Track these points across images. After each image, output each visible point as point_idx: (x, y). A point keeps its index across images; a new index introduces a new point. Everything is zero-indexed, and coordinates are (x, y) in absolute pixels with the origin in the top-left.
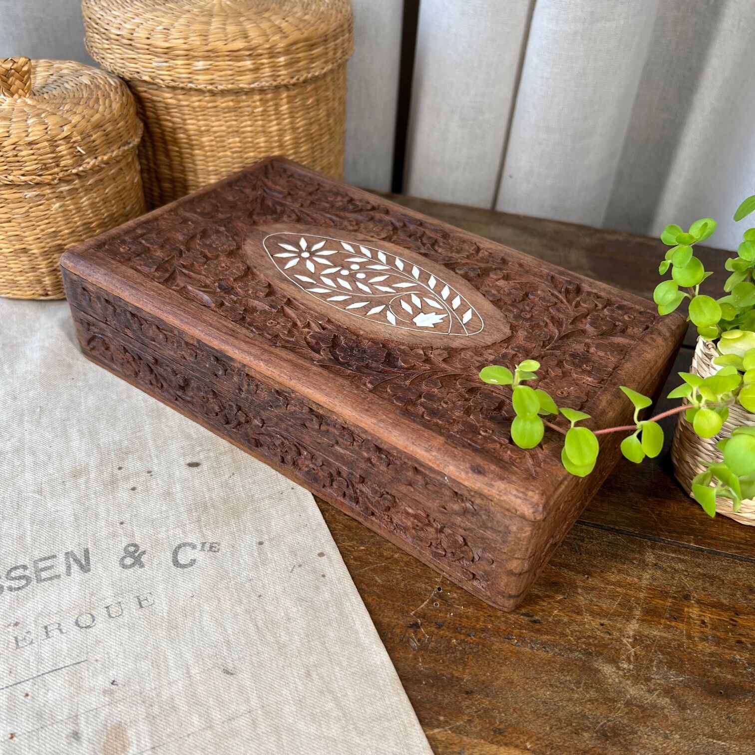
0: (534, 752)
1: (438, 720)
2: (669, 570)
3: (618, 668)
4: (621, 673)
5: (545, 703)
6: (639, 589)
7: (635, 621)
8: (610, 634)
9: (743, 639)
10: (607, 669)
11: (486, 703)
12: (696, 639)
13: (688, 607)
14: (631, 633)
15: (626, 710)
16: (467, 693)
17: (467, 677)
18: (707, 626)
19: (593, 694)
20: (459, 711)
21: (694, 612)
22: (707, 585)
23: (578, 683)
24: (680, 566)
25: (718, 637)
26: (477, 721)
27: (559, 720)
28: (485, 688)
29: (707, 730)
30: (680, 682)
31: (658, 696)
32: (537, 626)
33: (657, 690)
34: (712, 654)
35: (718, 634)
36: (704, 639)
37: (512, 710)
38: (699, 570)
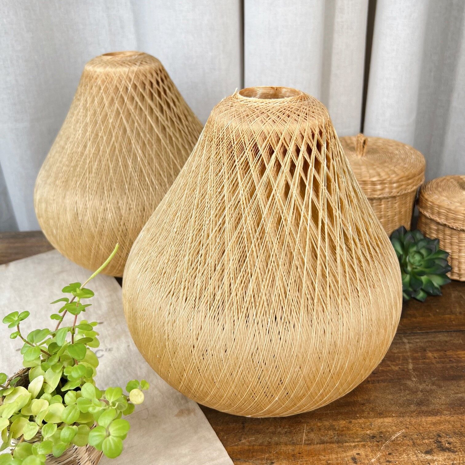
0: (396, 417)
1: (357, 416)
2: (414, 343)
3: (412, 381)
4: (414, 382)
5: (392, 400)
6: (407, 352)
7: (410, 364)
8: (404, 370)
9: (451, 359)
10: (409, 383)
11: (371, 405)
12: (435, 363)
13: (427, 353)
14: (411, 368)
15: (422, 394)
16: (362, 404)
17: (359, 399)
18: (437, 359)
19: (407, 392)
20: (363, 411)
21: (430, 354)
22: (430, 344)
23: (401, 390)
24: (418, 340)
26: (371, 413)
27: (400, 404)
28: (369, 401)
29: (453, 392)
30: (436, 379)
31: (431, 386)
32: (376, 375)
34: (443, 367)
36: (438, 363)
37: (382, 405)
38: (425, 340)
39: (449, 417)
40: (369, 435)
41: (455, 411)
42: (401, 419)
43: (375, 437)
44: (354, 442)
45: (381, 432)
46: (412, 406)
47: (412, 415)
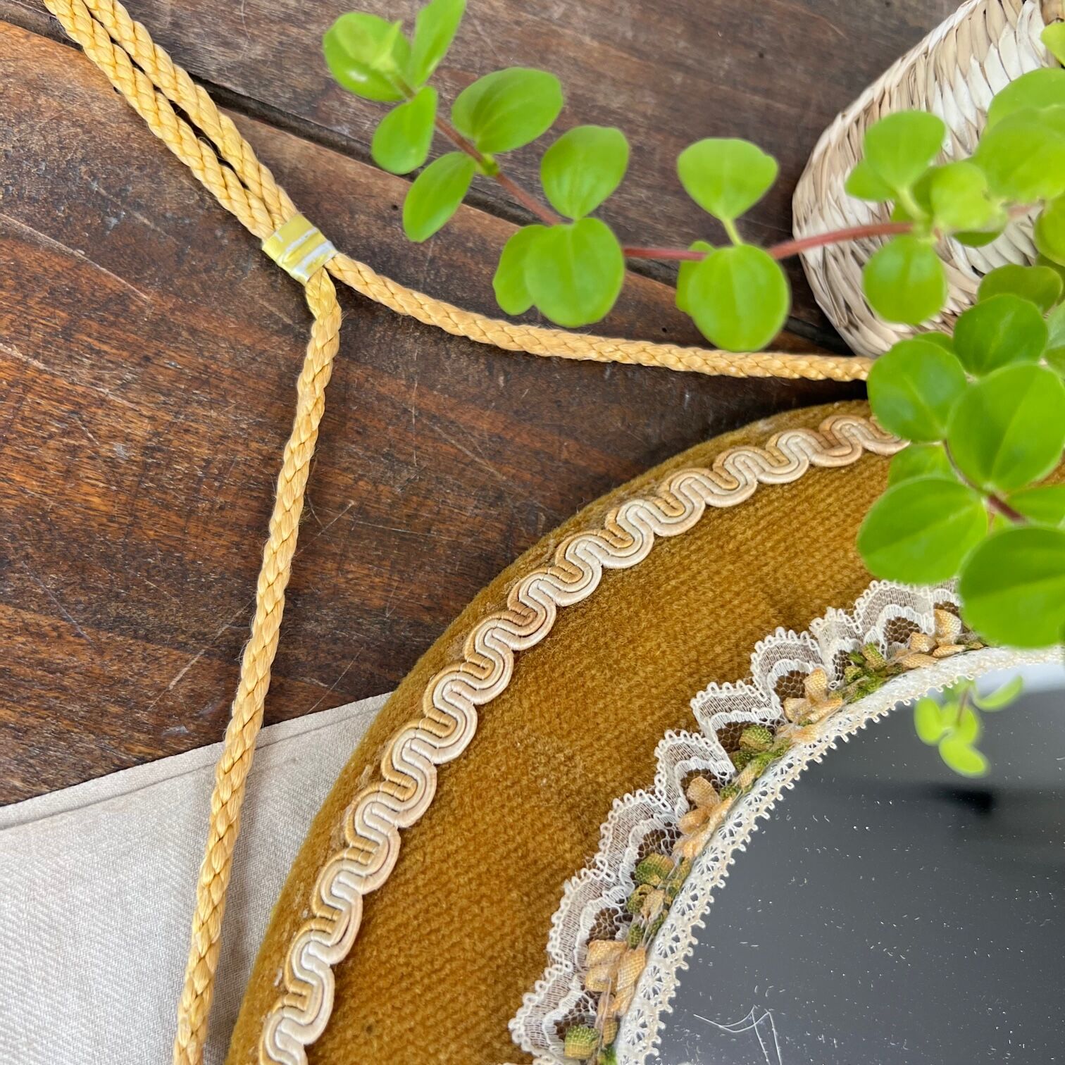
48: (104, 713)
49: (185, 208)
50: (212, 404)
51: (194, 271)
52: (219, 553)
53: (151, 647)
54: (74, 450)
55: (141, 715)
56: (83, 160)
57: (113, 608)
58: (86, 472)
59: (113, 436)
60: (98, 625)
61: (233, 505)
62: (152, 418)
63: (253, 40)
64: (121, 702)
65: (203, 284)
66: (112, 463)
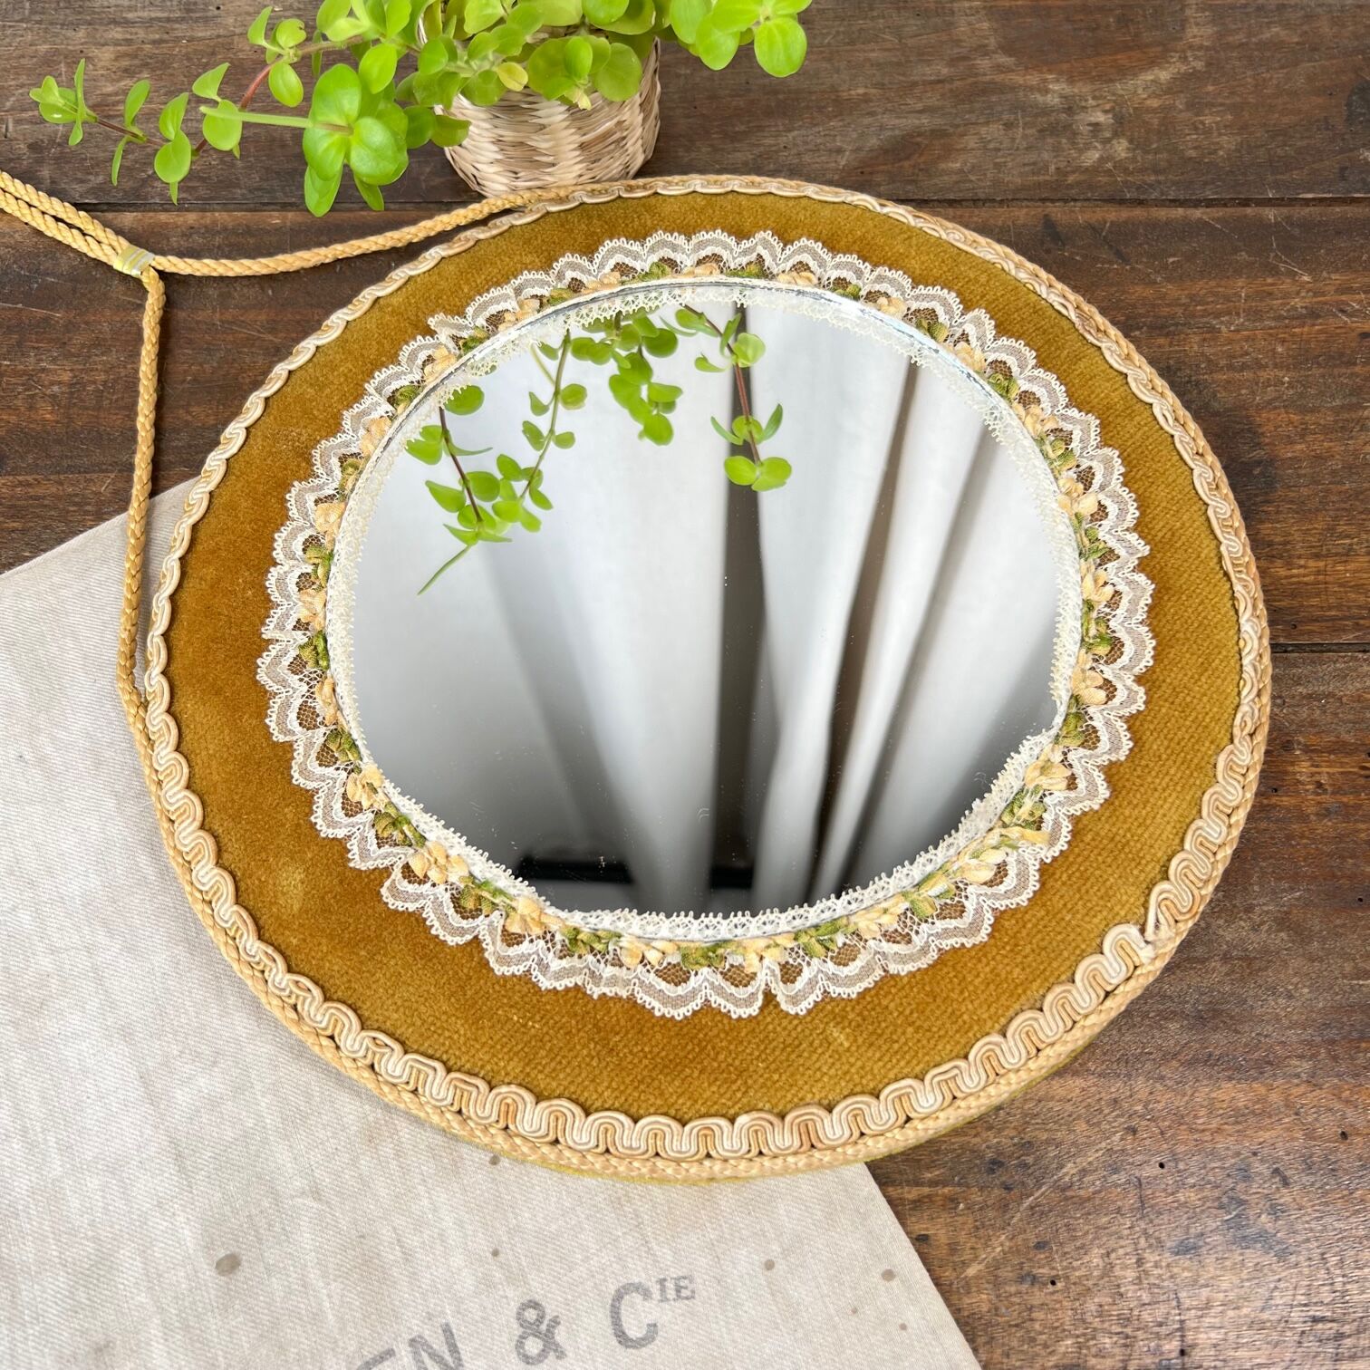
12: (1313, 817)
13: (1293, 764)
15: (1225, 969)
18: (1326, 791)
21: (1302, 769)
25: (1346, 805)
29: (1348, 967)
30: (1298, 899)
31: (1269, 932)
33: (1264, 923)
34: (1340, 838)
35: (1345, 800)
36: (1326, 813)
38: (1300, 689)
39: (1302, 1089)
40: (982, 1157)
41: (1335, 1058)
42: (1117, 1088)
43: (1001, 1164)
44: (918, 1183)
45: (1027, 1146)
46: (1173, 1026)
47: (1165, 1071)
48: (68, 512)
49: (73, 267)
50: (103, 354)
51: (83, 295)
52: (118, 422)
53: (88, 476)
54: (32, 397)
55: (89, 508)
56: (15, 262)
57: (65, 463)
58: (41, 404)
59: (52, 383)
60: (58, 473)
61: (123, 398)
62: (71, 370)
63: (97, 174)
64: (75, 504)
65: (89, 300)
66: (54, 396)
